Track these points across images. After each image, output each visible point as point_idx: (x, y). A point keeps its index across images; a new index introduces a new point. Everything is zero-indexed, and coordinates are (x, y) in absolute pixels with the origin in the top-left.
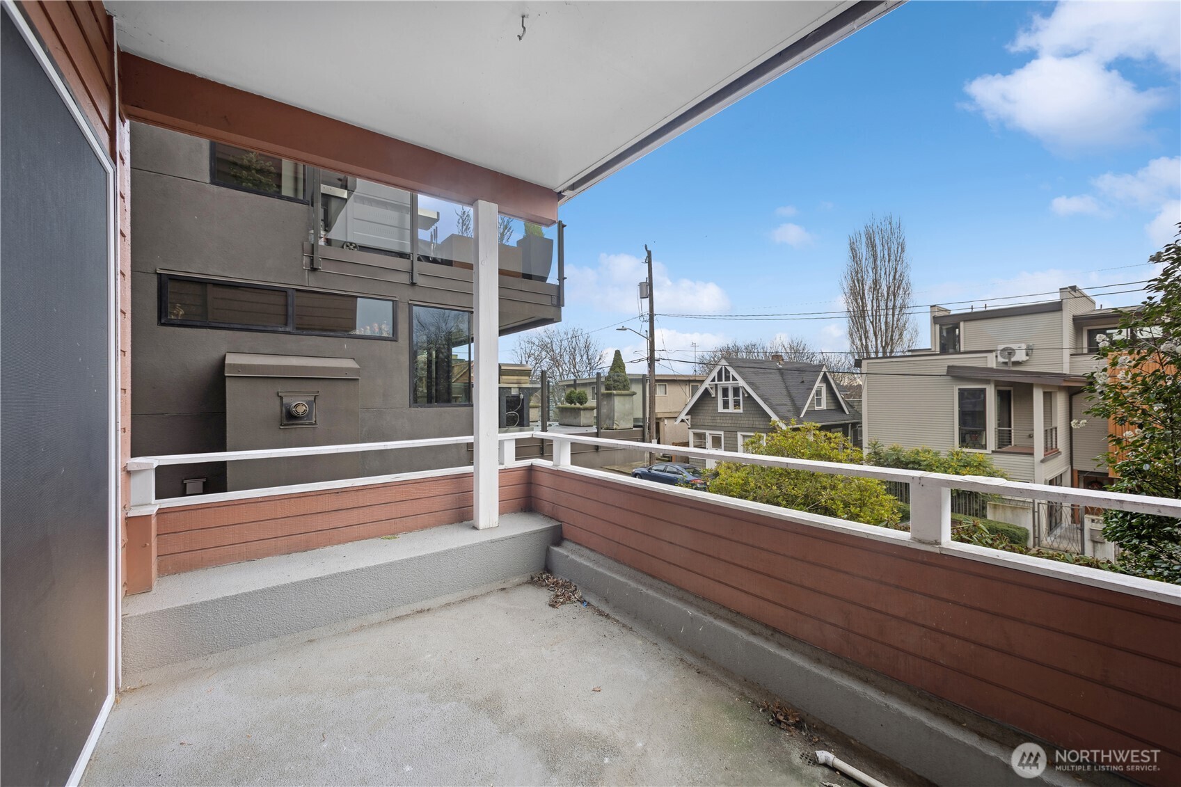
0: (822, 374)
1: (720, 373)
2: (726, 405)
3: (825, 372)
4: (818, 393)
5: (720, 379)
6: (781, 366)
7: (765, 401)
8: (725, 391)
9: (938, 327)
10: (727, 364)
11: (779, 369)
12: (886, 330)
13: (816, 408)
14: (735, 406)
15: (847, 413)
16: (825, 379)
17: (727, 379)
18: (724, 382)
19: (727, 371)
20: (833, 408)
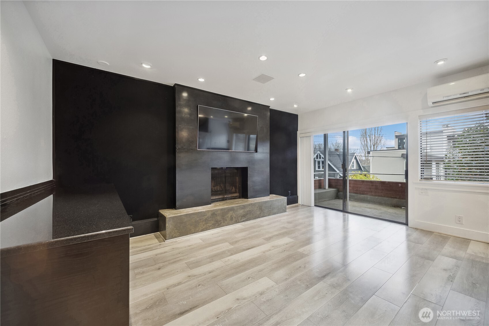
0: (354, 156)
1: (317, 156)
2: (319, 167)
3: (355, 156)
4: (353, 163)
5: (317, 158)
6: (338, 153)
7: (335, 166)
8: (319, 162)
9: (397, 139)
10: (319, 153)
11: (338, 155)
12: (375, 139)
13: (352, 169)
14: (322, 168)
15: (363, 170)
16: (356, 158)
18: (319, 159)
19: (320, 155)
20: (358, 168)
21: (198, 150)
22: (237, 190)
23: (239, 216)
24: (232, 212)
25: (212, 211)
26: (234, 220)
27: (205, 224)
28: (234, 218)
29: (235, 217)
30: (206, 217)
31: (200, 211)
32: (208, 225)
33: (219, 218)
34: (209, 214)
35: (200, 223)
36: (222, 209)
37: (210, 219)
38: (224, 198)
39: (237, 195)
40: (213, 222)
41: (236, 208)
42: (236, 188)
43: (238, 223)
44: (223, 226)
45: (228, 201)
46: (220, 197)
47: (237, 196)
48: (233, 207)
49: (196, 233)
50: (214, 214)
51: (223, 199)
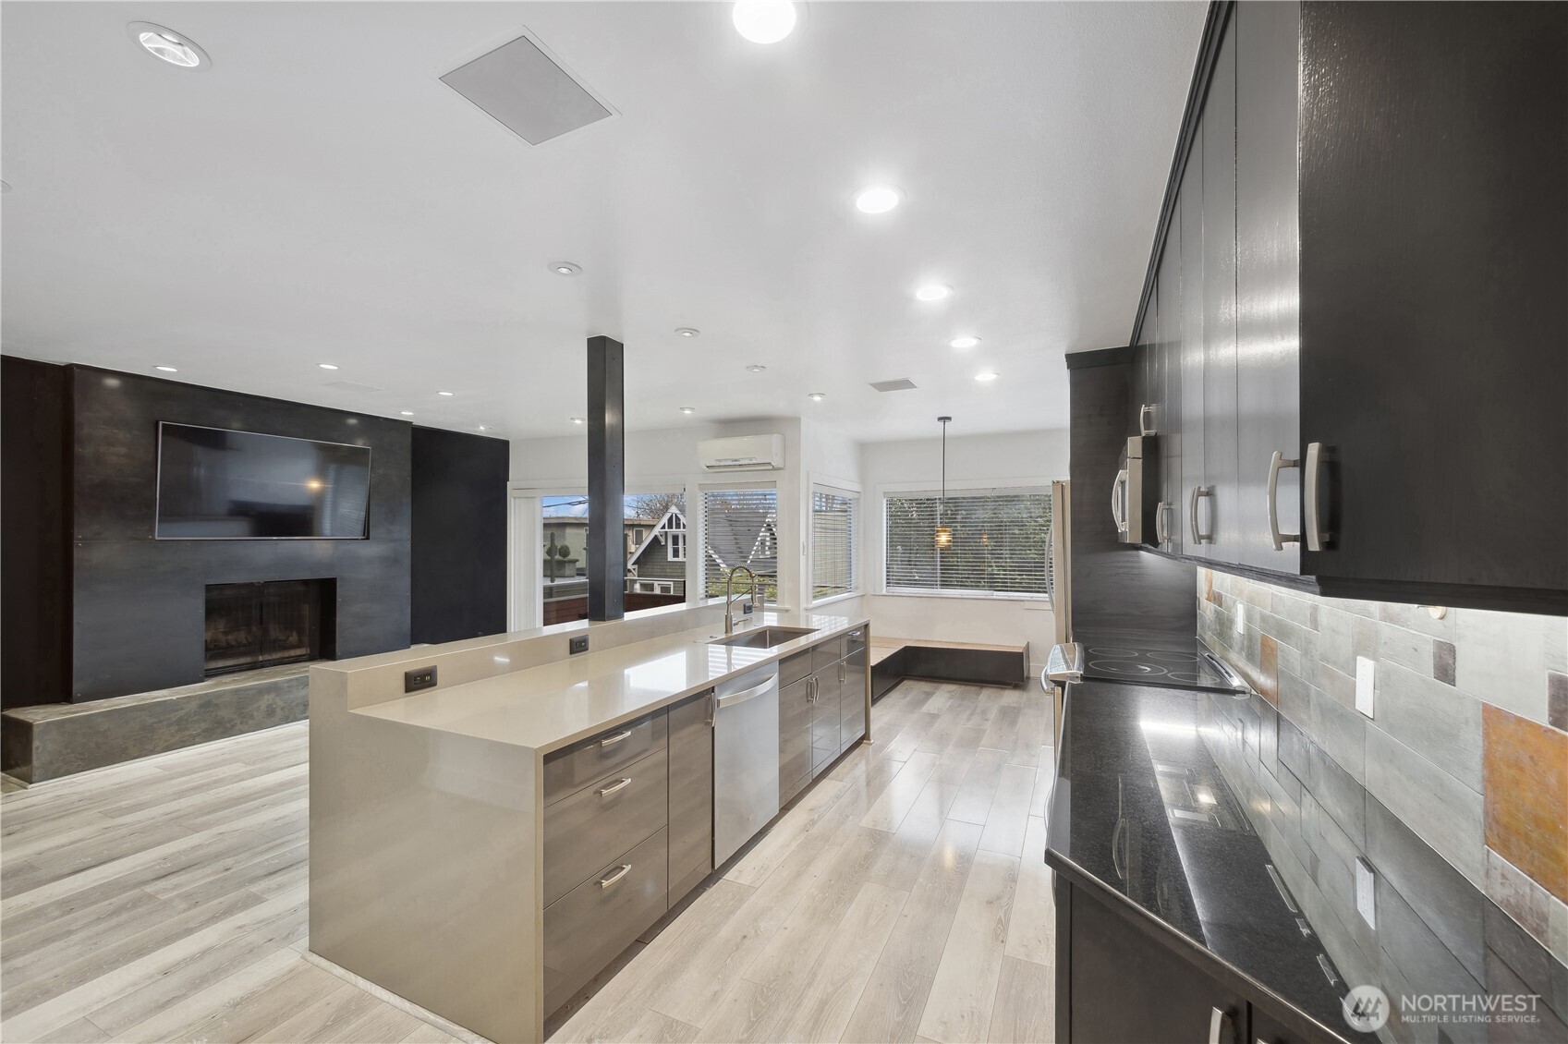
1: (670, 520)
2: (676, 553)
5: (670, 527)
8: (675, 539)
10: (677, 512)
17: (678, 526)
18: (674, 529)
19: (677, 519)
21: (157, 538)
22: (306, 640)
23: (297, 705)
24: (272, 695)
25: (201, 696)
26: (279, 713)
27: (177, 732)
28: (278, 710)
29: (282, 709)
30: (181, 713)
31: (159, 700)
32: (187, 733)
33: (224, 713)
34: (194, 705)
35: (161, 731)
36: (236, 691)
37: (195, 718)
38: (255, 662)
39: (304, 653)
40: (204, 726)
41: (286, 685)
42: (300, 634)
43: (292, 722)
44: (242, 732)
45: (265, 670)
46: (247, 660)
47: (304, 655)
48: (276, 683)
49: (146, 755)
50: (207, 703)
51: (253, 666)
